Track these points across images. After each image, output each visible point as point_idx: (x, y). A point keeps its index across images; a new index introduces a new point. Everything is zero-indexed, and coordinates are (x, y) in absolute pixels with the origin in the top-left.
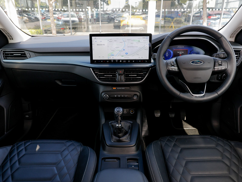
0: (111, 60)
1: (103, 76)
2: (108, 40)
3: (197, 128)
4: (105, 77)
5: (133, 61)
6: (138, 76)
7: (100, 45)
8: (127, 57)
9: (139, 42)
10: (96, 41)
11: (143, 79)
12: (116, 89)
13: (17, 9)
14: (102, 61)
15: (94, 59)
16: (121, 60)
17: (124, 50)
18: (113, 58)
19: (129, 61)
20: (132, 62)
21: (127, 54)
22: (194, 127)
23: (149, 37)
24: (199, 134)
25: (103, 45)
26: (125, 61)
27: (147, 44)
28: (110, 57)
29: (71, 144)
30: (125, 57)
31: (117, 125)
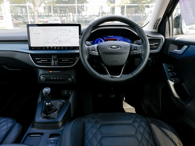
0: (47, 47)
1: (39, 60)
2: (43, 30)
3: (134, 107)
4: (41, 61)
5: (66, 48)
6: (70, 60)
7: (36, 34)
8: (60, 44)
9: (70, 32)
10: (33, 31)
11: (74, 63)
12: (52, 72)
13: (11, 14)
14: (39, 48)
15: (32, 46)
16: (56, 47)
17: (57, 38)
18: (48, 45)
19: (62, 48)
20: (64, 48)
21: (60, 41)
22: (132, 106)
23: (78, 27)
24: (135, 113)
25: (39, 34)
26: (59, 48)
27: (77, 33)
28: (45, 44)
29: (5, 120)
30: (59, 44)
31: (47, 104)
